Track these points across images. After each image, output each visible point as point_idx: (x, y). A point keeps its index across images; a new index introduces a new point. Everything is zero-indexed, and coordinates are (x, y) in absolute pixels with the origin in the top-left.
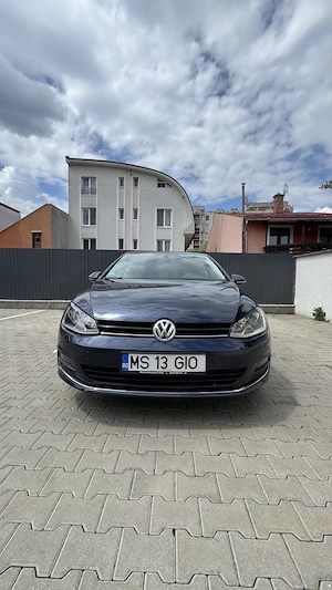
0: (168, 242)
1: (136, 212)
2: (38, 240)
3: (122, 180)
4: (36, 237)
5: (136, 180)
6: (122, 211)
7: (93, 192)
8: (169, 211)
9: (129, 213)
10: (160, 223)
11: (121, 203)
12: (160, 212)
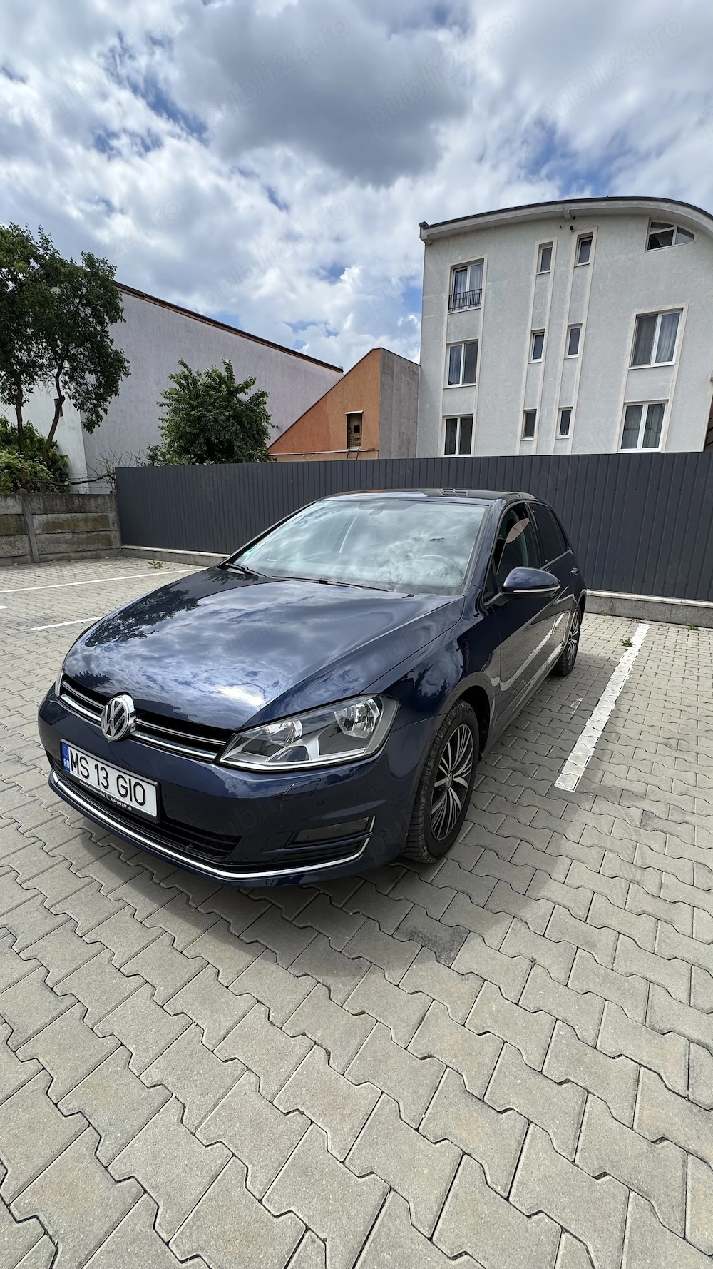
0: (657, 409)
1: (574, 333)
2: (357, 430)
3: (546, 251)
4: (354, 423)
5: (585, 242)
6: (538, 337)
7: (475, 298)
8: (673, 317)
9: (557, 340)
10: (641, 356)
11: (538, 318)
12: (645, 322)
